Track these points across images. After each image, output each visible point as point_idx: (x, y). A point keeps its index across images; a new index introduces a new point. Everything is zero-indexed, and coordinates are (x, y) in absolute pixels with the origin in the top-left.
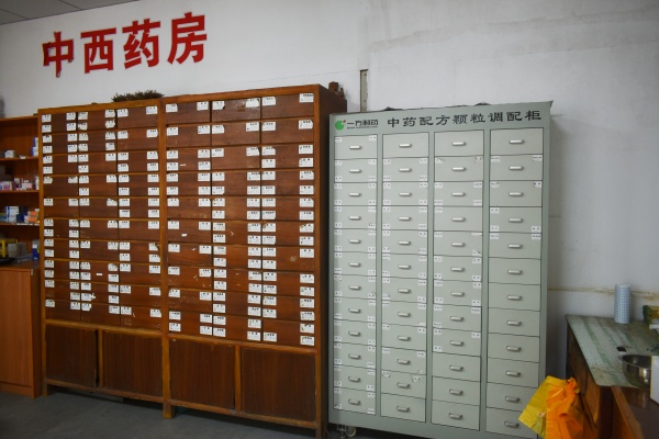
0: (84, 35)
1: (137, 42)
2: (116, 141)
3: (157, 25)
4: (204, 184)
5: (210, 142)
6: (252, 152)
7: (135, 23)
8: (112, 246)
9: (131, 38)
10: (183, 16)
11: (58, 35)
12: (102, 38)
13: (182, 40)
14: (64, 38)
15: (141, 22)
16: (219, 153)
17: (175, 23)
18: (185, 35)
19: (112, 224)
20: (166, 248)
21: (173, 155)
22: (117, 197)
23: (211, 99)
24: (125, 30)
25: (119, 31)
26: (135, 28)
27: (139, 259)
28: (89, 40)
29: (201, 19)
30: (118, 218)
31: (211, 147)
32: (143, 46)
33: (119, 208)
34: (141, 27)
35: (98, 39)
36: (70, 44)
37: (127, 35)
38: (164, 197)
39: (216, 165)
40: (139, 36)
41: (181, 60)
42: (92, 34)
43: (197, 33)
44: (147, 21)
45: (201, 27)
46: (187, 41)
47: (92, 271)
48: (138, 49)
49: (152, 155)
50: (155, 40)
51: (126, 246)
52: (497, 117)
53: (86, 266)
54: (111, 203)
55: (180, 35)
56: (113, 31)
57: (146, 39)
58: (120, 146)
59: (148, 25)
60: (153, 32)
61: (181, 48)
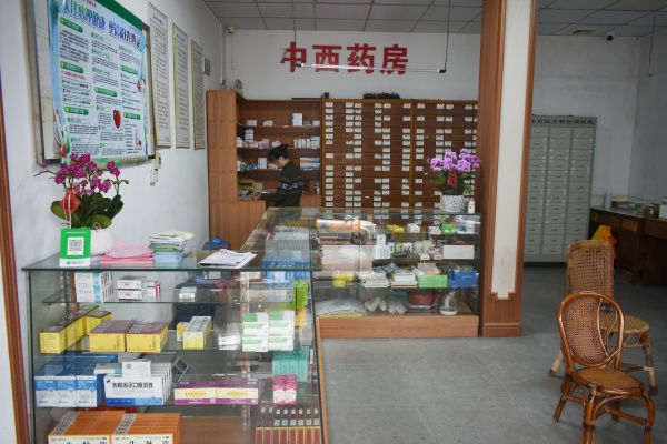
0: (315, 47)
1: (358, 57)
2: (382, 122)
3: (373, 48)
4: (439, 147)
5: (444, 125)
6: (467, 132)
7: (357, 45)
8: (377, 181)
9: (353, 54)
10: (391, 46)
11: (293, 44)
12: (330, 51)
13: (391, 60)
14: (298, 46)
15: (361, 45)
16: (449, 131)
17: (386, 49)
18: (393, 58)
19: (377, 169)
20: (413, 181)
21: (420, 131)
22: (381, 153)
23: (445, 103)
24: (349, 48)
25: (344, 48)
26: (356, 48)
27: (396, 187)
28: (320, 51)
29: (404, 50)
30: (381, 165)
31: (444, 128)
32: (362, 60)
33: (382, 159)
34: (361, 48)
35: (327, 51)
36: (303, 51)
37: (350, 52)
38: (413, 154)
39: (447, 137)
40: (360, 53)
41: (389, 72)
42: (324, 47)
43: (401, 58)
44: (366, 45)
45: (404, 54)
46: (395, 61)
47: (362, 196)
48: (358, 62)
49: (406, 130)
50: (372, 58)
51: (387, 180)
52: (577, 122)
53: (358, 193)
54: (377, 156)
55: (390, 57)
56: (339, 48)
57: (364, 56)
58: (385, 124)
59: (366, 48)
60: (370, 53)
61: (390, 65)
